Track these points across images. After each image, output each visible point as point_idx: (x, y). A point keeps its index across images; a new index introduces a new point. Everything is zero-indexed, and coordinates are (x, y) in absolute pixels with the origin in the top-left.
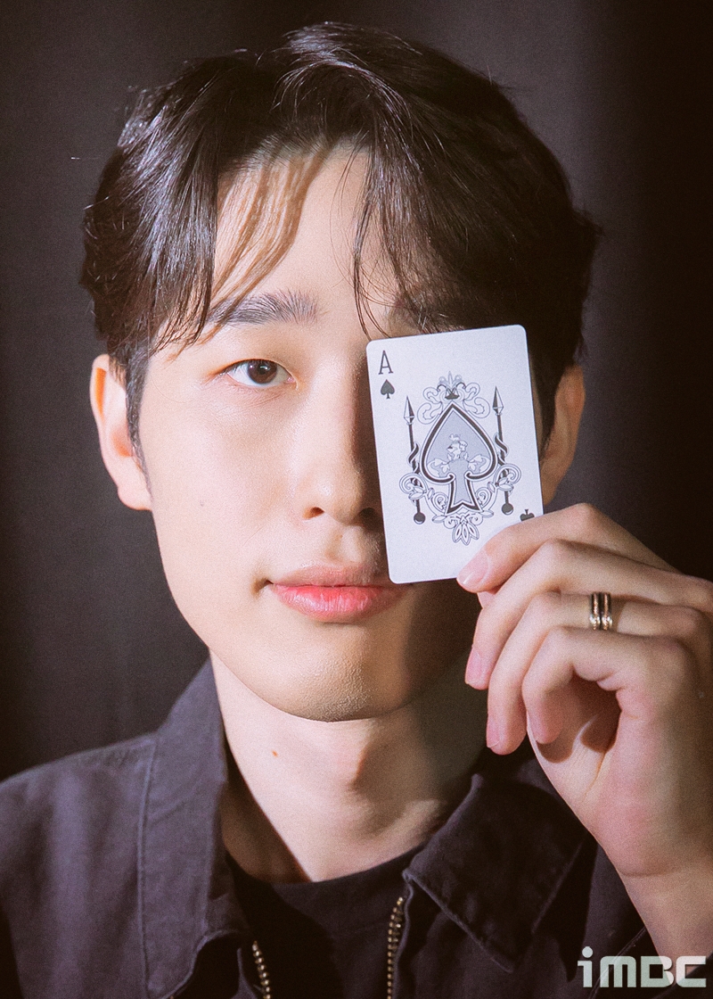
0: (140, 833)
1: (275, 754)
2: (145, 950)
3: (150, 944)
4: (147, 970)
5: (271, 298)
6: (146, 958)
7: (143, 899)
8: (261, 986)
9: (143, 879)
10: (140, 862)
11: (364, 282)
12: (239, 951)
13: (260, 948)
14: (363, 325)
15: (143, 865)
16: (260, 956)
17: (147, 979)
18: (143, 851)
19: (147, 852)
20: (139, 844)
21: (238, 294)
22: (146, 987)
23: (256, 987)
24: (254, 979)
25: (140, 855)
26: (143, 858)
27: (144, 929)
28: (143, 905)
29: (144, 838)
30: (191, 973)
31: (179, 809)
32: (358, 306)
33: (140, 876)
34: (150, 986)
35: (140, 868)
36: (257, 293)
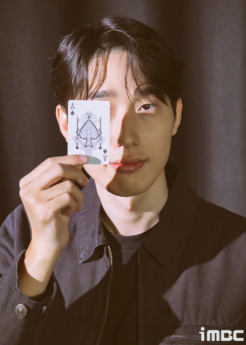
0: (77, 217)
1: (110, 203)
2: (79, 247)
3: (80, 246)
4: (80, 252)
5: (104, 91)
6: (79, 249)
7: (78, 234)
8: (110, 257)
9: (78, 229)
10: (77, 225)
11: (128, 86)
12: (105, 248)
13: (110, 247)
14: (128, 97)
15: (78, 225)
16: (110, 250)
17: (80, 254)
18: (78, 222)
19: (79, 222)
20: (77, 219)
21: (96, 90)
22: (79, 256)
23: (109, 258)
24: (108, 255)
25: (77, 223)
26: (78, 223)
27: (78, 242)
28: (78, 235)
29: (78, 218)
30: (92, 253)
31: (88, 211)
32: (127, 92)
33: (77, 228)
34: (80, 256)
35: (77, 226)
36: (100, 90)
